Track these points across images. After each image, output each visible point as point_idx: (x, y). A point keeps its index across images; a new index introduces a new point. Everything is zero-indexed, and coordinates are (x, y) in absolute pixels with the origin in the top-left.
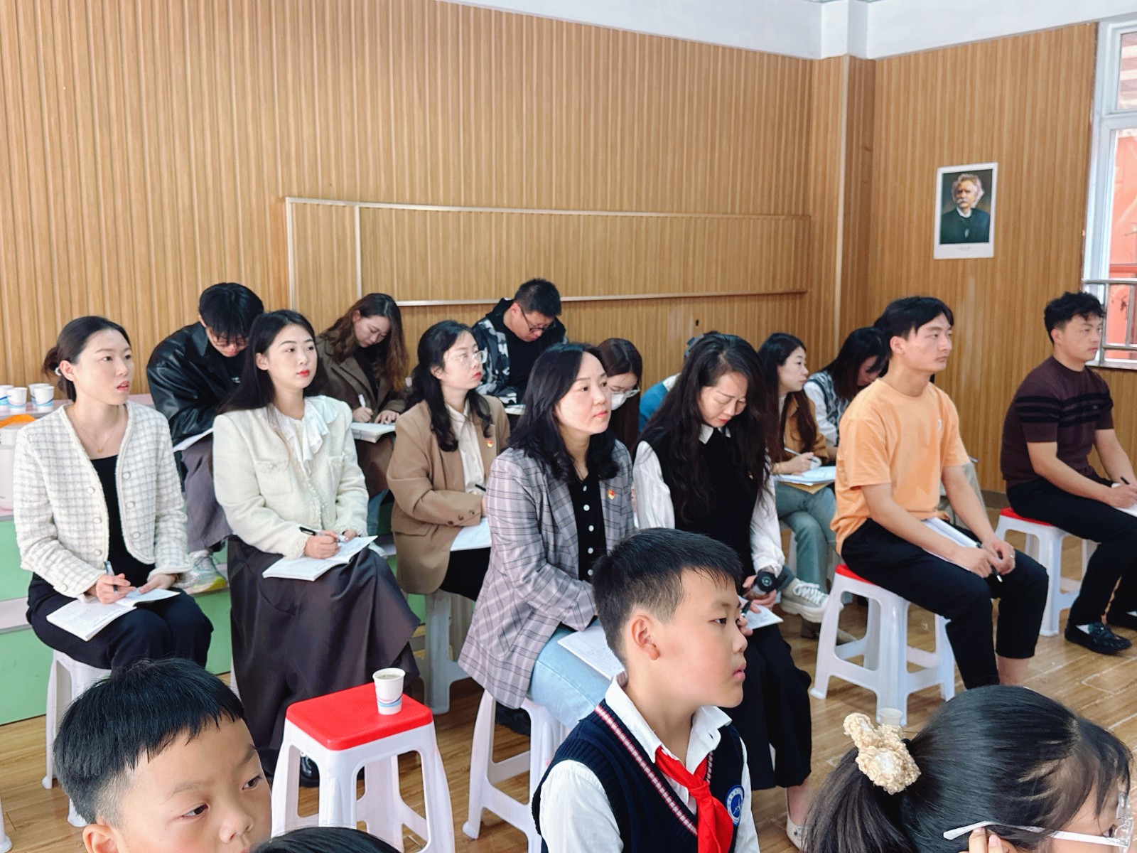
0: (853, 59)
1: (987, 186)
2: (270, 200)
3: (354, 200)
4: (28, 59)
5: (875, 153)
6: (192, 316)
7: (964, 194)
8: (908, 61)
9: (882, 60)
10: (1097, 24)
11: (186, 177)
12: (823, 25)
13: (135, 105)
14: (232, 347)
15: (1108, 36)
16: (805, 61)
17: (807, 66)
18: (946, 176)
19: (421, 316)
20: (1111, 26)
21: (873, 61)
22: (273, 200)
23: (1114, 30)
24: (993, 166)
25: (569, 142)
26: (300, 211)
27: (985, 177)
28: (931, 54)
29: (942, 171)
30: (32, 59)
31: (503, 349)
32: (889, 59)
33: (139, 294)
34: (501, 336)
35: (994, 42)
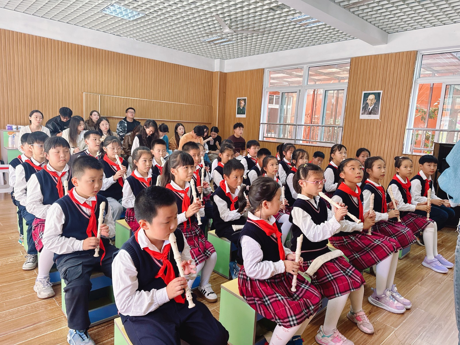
0: (221, 72)
1: (245, 102)
2: (80, 92)
3: (99, 94)
4: (28, 61)
5: (226, 94)
6: (58, 114)
7: (241, 104)
8: (232, 73)
9: (228, 73)
10: (264, 69)
11: (62, 87)
12: (215, 64)
13: (51, 71)
14: (65, 119)
15: (266, 72)
16: (211, 72)
17: (212, 73)
19: (115, 120)
20: (267, 70)
21: (226, 73)
22: (81, 92)
23: (268, 71)
24: (246, 98)
25: (152, 85)
26: (87, 96)
27: (245, 100)
28: (236, 72)
30: (29, 60)
31: (126, 125)
32: (229, 73)
33: (50, 110)
34: (126, 122)
35: (247, 71)
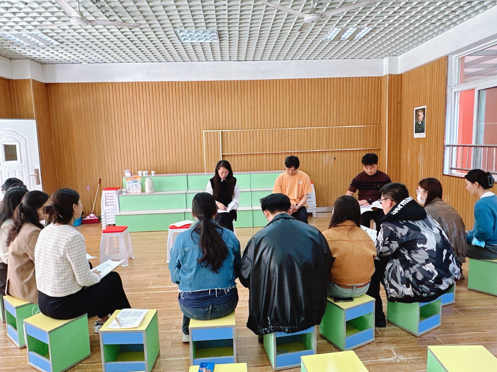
0: (390, 75)
5: (402, 104)
7: (419, 117)
8: (408, 73)
10: (447, 56)
12: (384, 65)
15: (453, 60)
17: (379, 78)
18: (416, 110)
21: (401, 75)
23: (455, 58)
24: (425, 107)
26: (206, 134)
27: (423, 110)
29: (416, 109)
35: (426, 65)
